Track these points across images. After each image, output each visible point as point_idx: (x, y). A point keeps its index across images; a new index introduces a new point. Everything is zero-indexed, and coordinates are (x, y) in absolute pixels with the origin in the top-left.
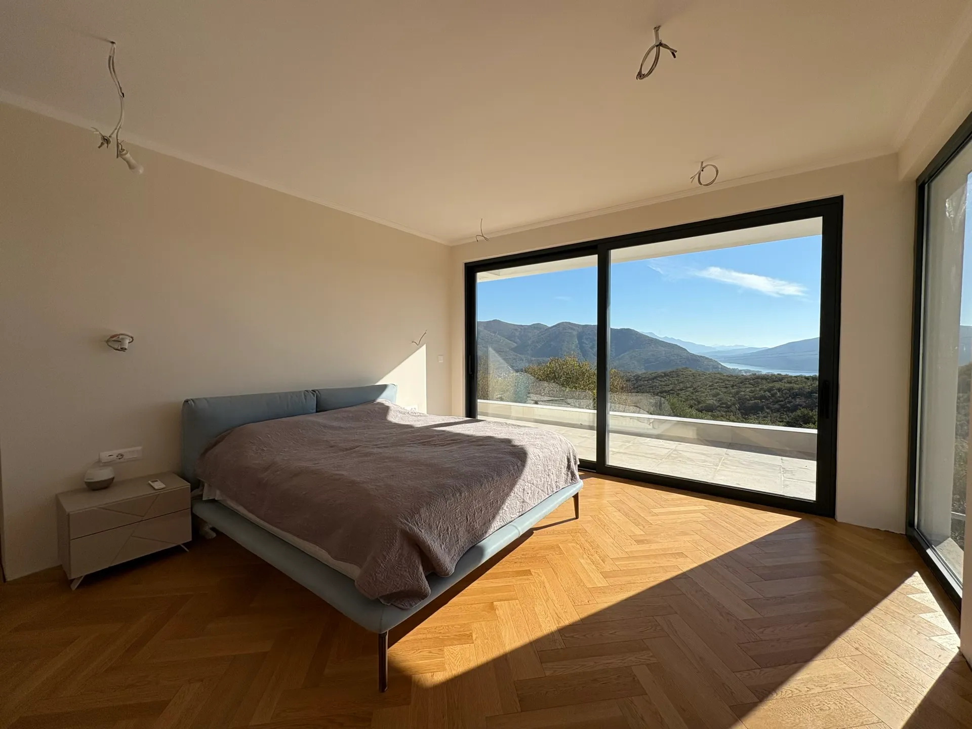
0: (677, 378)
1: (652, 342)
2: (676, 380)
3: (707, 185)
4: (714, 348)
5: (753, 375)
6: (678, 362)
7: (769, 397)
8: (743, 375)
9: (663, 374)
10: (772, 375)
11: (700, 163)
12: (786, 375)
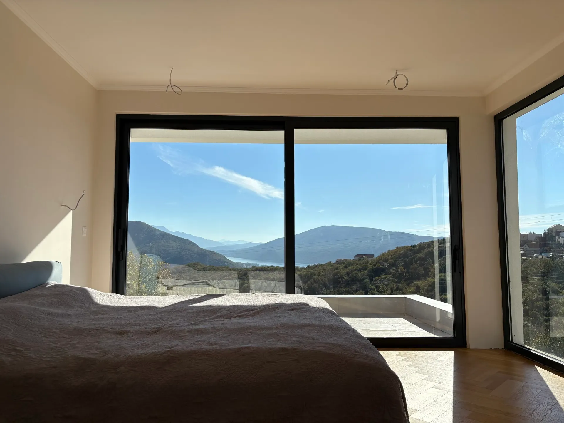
0: (189, 274)
1: (164, 237)
2: (188, 276)
3: (399, 89)
4: (221, 243)
5: (253, 267)
6: (189, 257)
7: (266, 287)
8: (245, 268)
9: (175, 270)
10: (267, 267)
11: (395, 72)
12: (277, 267)
